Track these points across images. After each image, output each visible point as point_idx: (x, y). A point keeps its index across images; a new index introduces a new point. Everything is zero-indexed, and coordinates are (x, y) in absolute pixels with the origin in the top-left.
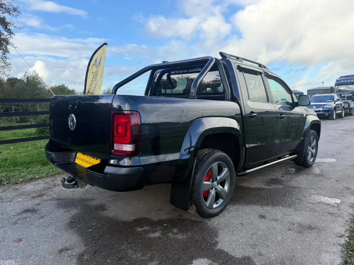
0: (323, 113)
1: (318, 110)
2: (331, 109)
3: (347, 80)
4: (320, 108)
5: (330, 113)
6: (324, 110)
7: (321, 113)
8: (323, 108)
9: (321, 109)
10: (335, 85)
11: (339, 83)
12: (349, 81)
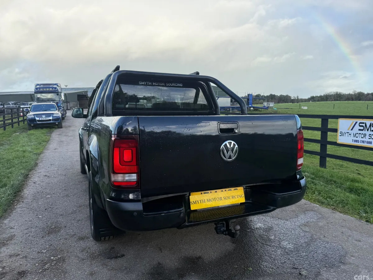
0: (52, 122)
1: (48, 119)
2: (59, 118)
3: (46, 88)
4: (50, 116)
5: (59, 121)
6: (54, 119)
7: (51, 122)
8: (53, 117)
9: (51, 118)
10: (35, 93)
11: (38, 91)
12: (48, 89)
